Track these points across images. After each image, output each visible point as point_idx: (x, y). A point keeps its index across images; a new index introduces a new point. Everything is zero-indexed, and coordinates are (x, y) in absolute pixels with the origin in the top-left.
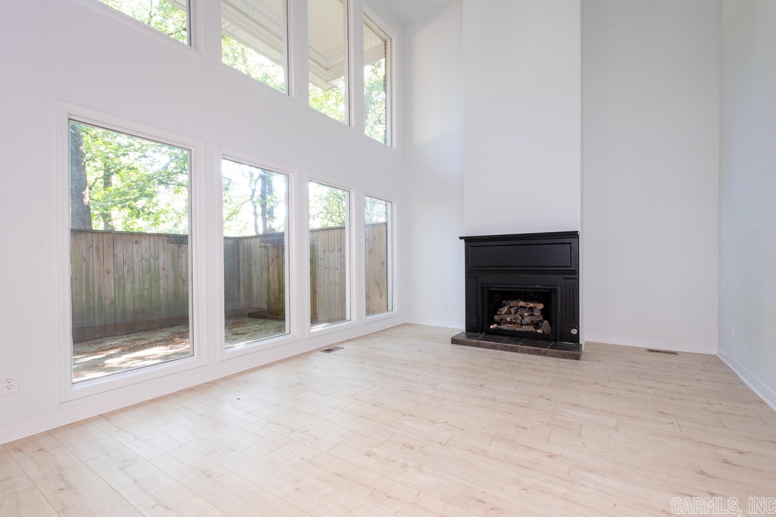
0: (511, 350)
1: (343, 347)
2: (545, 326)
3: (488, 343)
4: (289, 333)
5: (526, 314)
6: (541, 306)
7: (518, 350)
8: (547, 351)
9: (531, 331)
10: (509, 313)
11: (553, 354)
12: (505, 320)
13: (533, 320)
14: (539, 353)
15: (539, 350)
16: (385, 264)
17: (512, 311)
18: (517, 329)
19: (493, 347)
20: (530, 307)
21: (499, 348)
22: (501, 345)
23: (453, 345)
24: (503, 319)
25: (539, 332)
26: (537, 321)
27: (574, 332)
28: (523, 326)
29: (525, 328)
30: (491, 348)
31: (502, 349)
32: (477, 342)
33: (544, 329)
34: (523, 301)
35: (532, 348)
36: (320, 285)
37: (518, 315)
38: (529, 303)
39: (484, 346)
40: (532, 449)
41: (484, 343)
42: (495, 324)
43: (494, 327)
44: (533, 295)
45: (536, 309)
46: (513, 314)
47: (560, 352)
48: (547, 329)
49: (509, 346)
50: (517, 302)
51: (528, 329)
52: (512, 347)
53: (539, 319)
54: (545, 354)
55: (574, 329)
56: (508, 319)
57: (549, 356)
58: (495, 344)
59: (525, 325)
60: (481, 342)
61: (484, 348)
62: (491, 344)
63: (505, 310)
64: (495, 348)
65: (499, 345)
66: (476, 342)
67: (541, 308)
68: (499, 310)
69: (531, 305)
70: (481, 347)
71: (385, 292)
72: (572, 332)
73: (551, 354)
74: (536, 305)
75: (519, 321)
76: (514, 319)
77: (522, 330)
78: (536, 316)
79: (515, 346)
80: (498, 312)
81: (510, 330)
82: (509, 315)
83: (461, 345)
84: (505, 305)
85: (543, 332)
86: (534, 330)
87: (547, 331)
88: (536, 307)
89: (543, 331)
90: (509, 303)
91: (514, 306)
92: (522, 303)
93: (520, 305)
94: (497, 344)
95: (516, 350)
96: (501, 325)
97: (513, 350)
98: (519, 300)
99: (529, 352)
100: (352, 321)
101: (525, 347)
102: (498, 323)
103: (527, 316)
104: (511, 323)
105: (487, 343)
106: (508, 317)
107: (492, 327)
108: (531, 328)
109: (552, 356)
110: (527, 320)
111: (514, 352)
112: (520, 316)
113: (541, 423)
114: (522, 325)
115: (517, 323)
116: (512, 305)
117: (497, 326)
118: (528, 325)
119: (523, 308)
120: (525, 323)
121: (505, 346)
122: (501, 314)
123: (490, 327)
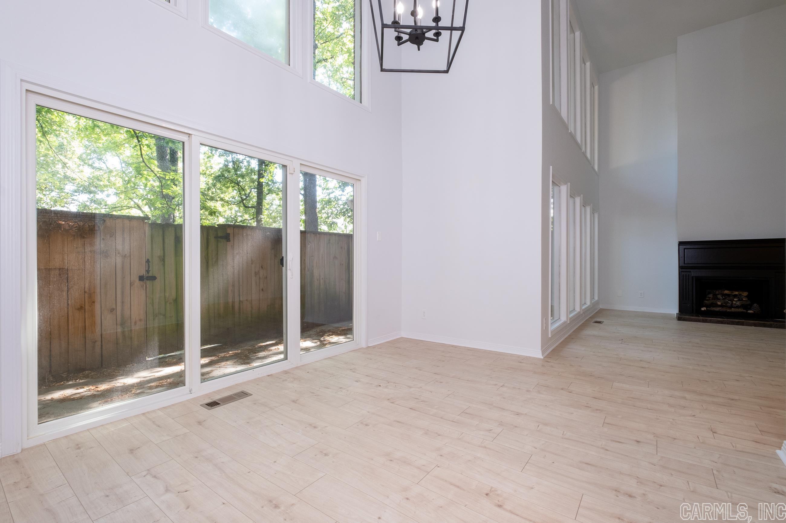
2: (755, 307)
5: (735, 299)
6: (745, 294)
9: (742, 312)
10: (716, 298)
12: (716, 304)
13: (743, 303)
17: (720, 297)
18: (728, 310)
20: (735, 294)
24: (713, 304)
25: (750, 312)
26: (746, 304)
28: (732, 308)
31: (728, 324)
32: (705, 319)
33: (755, 310)
34: (728, 290)
37: (727, 300)
38: (734, 292)
39: (711, 322)
42: (705, 307)
44: (734, 285)
46: (722, 300)
47: (784, 325)
49: (735, 321)
50: (722, 290)
51: (738, 311)
53: (748, 303)
56: (719, 303)
59: (734, 307)
63: (711, 296)
64: (722, 323)
65: (726, 320)
66: (702, 319)
68: (707, 296)
69: (737, 293)
72: (784, 311)
74: (741, 293)
75: (729, 305)
76: (724, 303)
77: (734, 311)
78: (745, 301)
80: (707, 298)
81: (722, 311)
82: (718, 300)
83: (689, 321)
84: (710, 293)
85: (754, 312)
86: (745, 311)
87: (757, 311)
88: (741, 295)
90: (715, 292)
91: (720, 293)
92: (726, 292)
93: (725, 293)
94: (723, 320)
96: (710, 308)
98: (724, 289)
102: (708, 306)
103: (737, 301)
107: (703, 309)
108: (740, 310)
110: (738, 304)
111: (740, 325)
115: (727, 306)
116: (717, 293)
117: (708, 309)
118: (738, 307)
119: (729, 295)
120: (735, 306)
121: (732, 321)
122: (710, 300)
123: (701, 309)
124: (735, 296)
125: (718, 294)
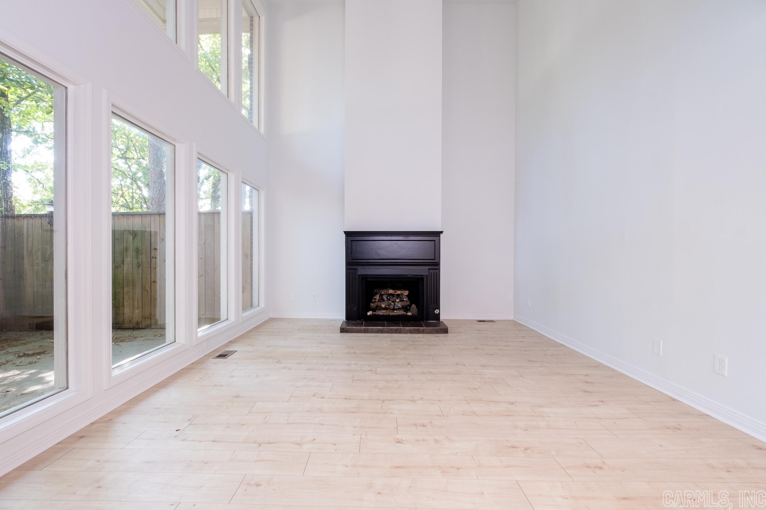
0: (396, 332)
1: (236, 350)
2: (413, 309)
3: (376, 328)
4: (174, 341)
5: (397, 300)
6: (406, 293)
7: (401, 331)
8: (425, 329)
9: (403, 314)
10: (382, 300)
11: (429, 331)
12: (381, 307)
13: (403, 305)
14: (418, 332)
15: (418, 329)
16: (249, 256)
17: (385, 297)
18: (391, 314)
19: (380, 331)
20: (398, 294)
21: (385, 331)
22: (387, 328)
23: (342, 334)
24: (379, 306)
25: (409, 315)
26: (406, 305)
27: (436, 312)
28: (394, 311)
29: (396, 313)
30: (378, 333)
32: (366, 328)
33: (413, 312)
34: (392, 289)
35: (413, 329)
36: (154, 282)
37: (391, 302)
38: (397, 291)
40: (496, 402)
41: (372, 328)
42: (371, 311)
43: (370, 314)
44: (398, 284)
45: (403, 295)
46: (386, 301)
47: (434, 329)
48: (415, 311)
49: (394, 329)
50: (387, 290)
51: (400, 313)
52: (397, 330)
53: (408, 304)
54: (423, 332)
55: (437, 310)
56: (383, 306)
57: (426, 333)
58: (382, 328)
59: (396, 310)
60: (369, 328)
61: (372, 333)
62: (378, 328)
63: (377, 297)
64: (382, 332)
65: (385, 329)
66: (364, 329)
67: (406, 294)
68: (373, 298)
69: (399, 292)
70: (370, 333)
71: (249, 287)
72: (435, 311)
73: (428, 331)
74: (403, 292)
75: (392, 307)
76: (388, 305)
77: (395, 314)
78: (405, 302)
79: (399, 328)
80: (373, 300)
81: (385, 315)
82: (383, 302)
83: (350, 333)
84: (376, 294)
85: (412, 315)
86: (405, 313)
87: (415, 313)
88: (402, 294)
89: (412, 313)
90: (380, 292)
91: (385, 294)
92: (391, 291)
93: (389, 293)
94: (383, 328)
95: (400, 332)
96: (375, 311)
97: (397, 332)
98: (389, 288)
99: (411, 332)
100: (230, 321)
101: (408, 328)
102: (373, 310)
103: (398, 302)
104: (385, 309)
105: (374, 328)
106: (383, 304)
107: (369, 314)
108: (401, 312)
109: (428, 333)
110: (399, 305)
111: (398, 333)
112: (392, 302)
113: (480, 383)
114: (394, 309)
115: (390, 309)
116: (383, 293)
117: (373, 313)
118: (399, 309)
119: (393, 295)
120: (397, 308)
121: (391, 329)
122: (376, 302)
123: (367, 314)
124: (398, 295)
125: (384, 295)
